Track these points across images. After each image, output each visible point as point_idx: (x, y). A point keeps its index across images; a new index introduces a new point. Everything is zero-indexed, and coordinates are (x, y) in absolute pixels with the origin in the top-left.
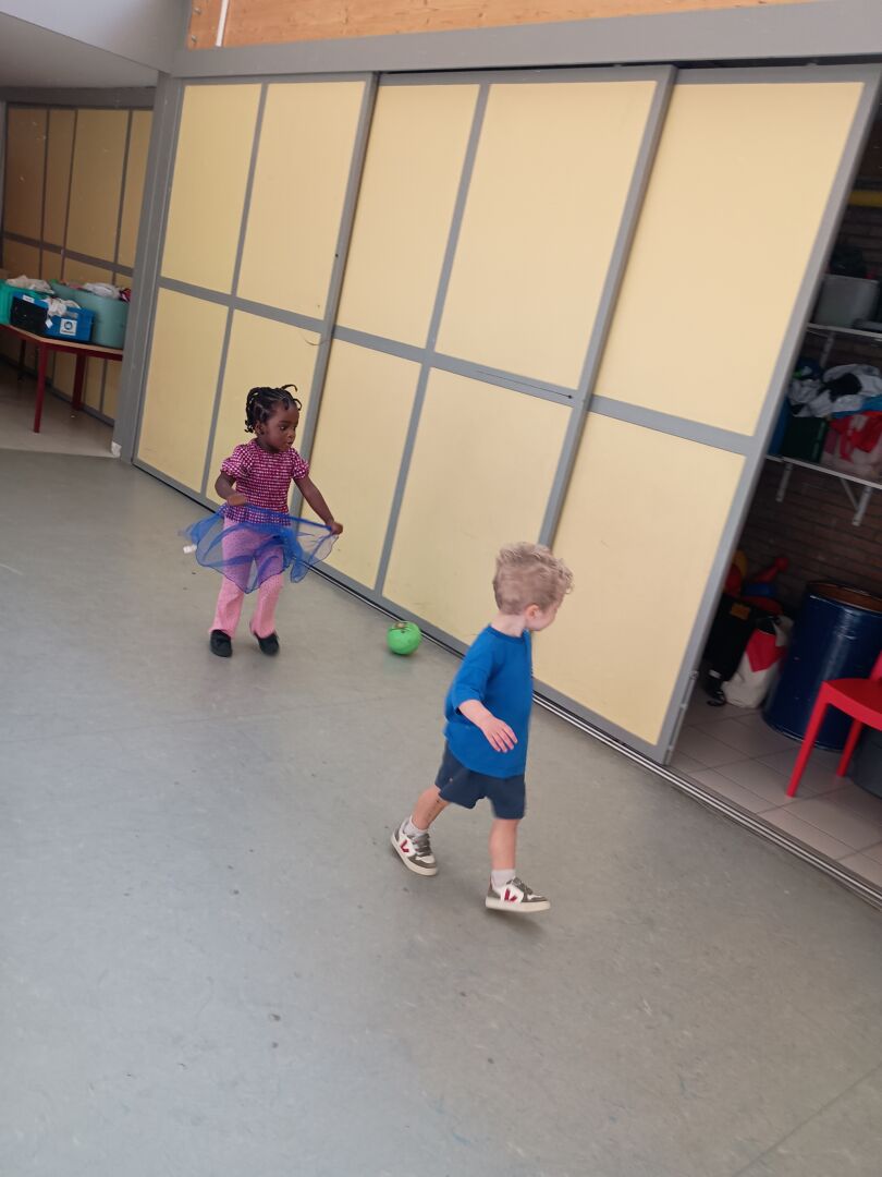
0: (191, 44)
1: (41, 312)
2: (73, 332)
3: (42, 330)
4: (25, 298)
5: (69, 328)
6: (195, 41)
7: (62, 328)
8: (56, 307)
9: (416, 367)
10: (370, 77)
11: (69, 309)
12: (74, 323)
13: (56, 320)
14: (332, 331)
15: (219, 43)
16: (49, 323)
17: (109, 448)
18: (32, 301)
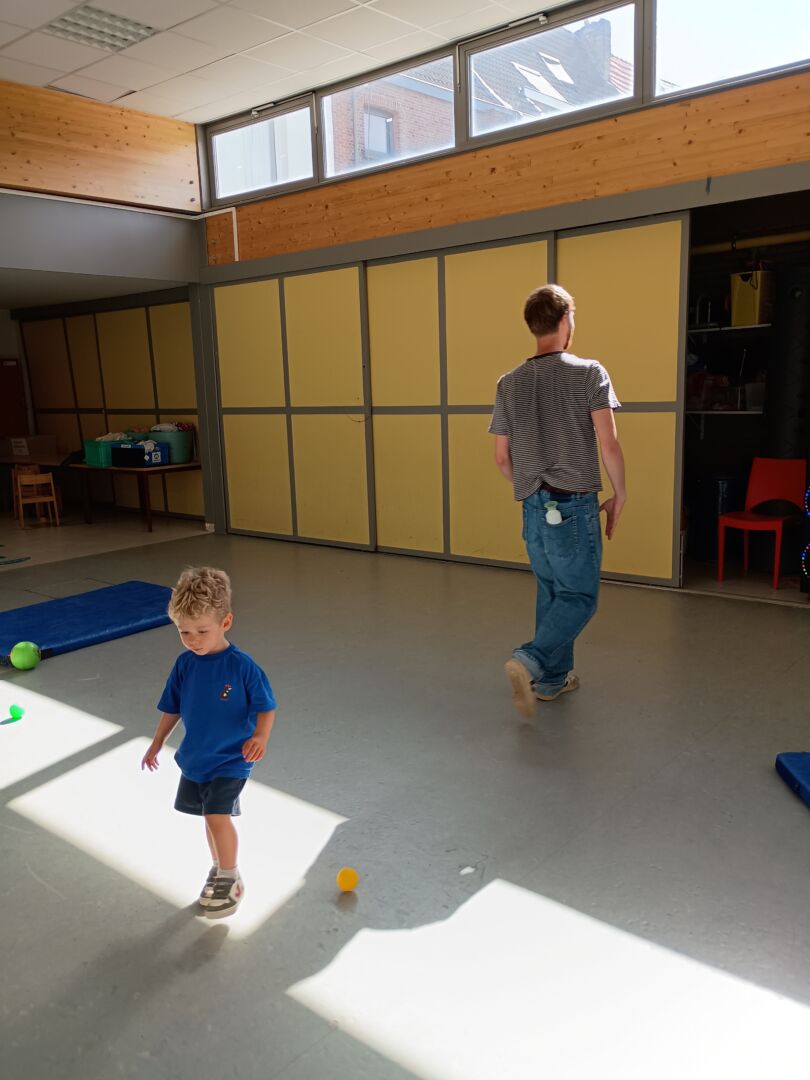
0: (212, 263)
1: (141, 451)
2: (159, 460)
3: (144, 464)
4: (122, 446)
5: (157, 458)
6: (215, 260)
7: (153, 459)
8: (149, 446)
9: (438, 417)
10: (361, 264)
11: (155, 446)
12: (159, 453)
13: (150, 454)
14: (370, 410)
15: (237, 259)
16: (147, 458)
17: (204, 529)
18: (130, 446)
